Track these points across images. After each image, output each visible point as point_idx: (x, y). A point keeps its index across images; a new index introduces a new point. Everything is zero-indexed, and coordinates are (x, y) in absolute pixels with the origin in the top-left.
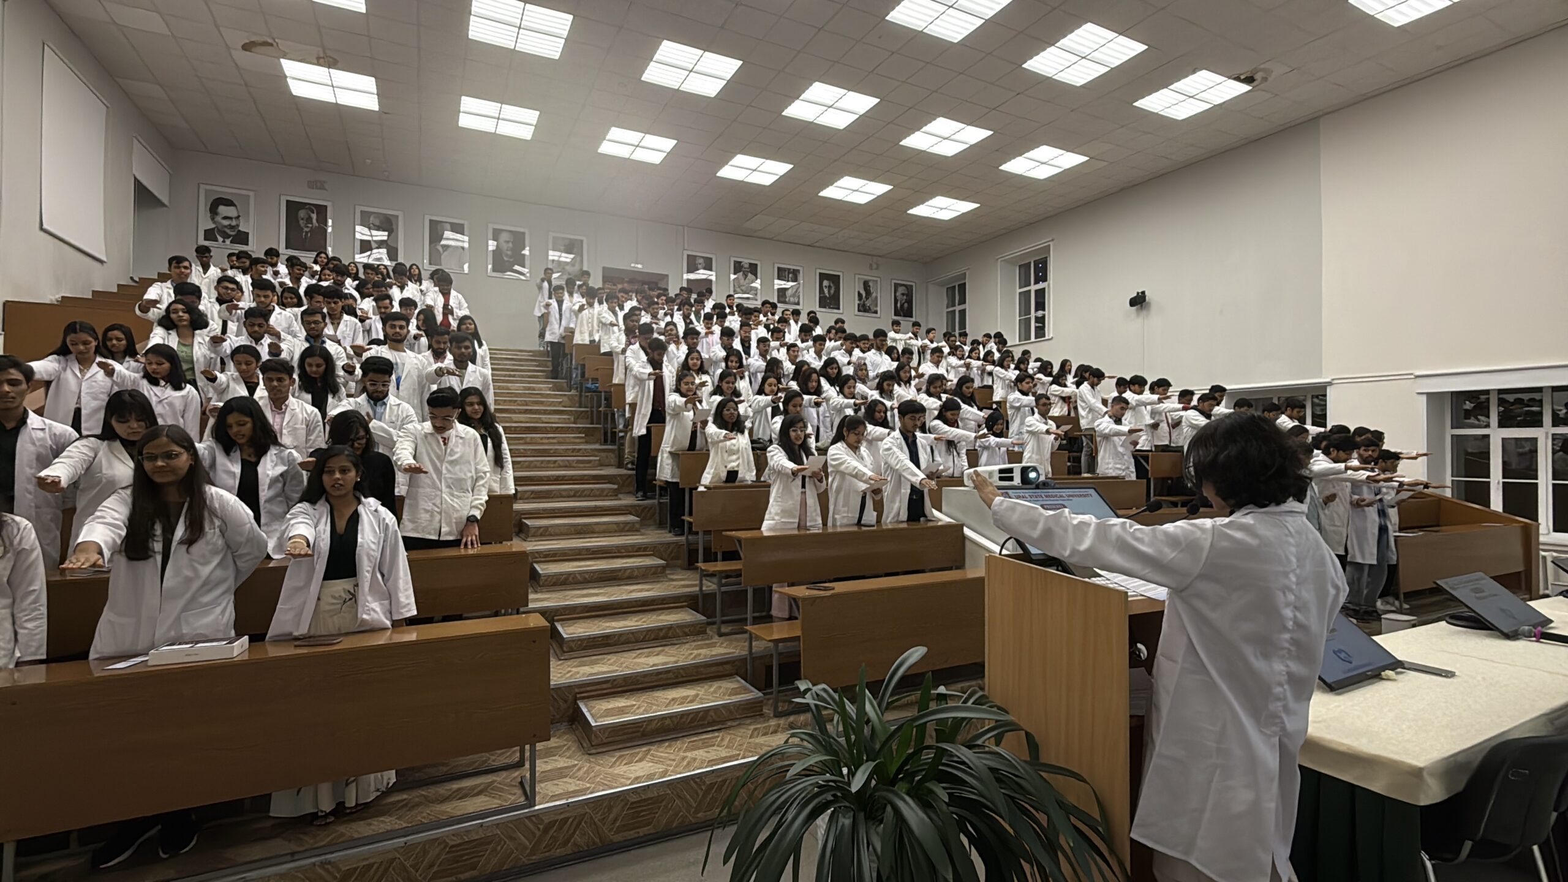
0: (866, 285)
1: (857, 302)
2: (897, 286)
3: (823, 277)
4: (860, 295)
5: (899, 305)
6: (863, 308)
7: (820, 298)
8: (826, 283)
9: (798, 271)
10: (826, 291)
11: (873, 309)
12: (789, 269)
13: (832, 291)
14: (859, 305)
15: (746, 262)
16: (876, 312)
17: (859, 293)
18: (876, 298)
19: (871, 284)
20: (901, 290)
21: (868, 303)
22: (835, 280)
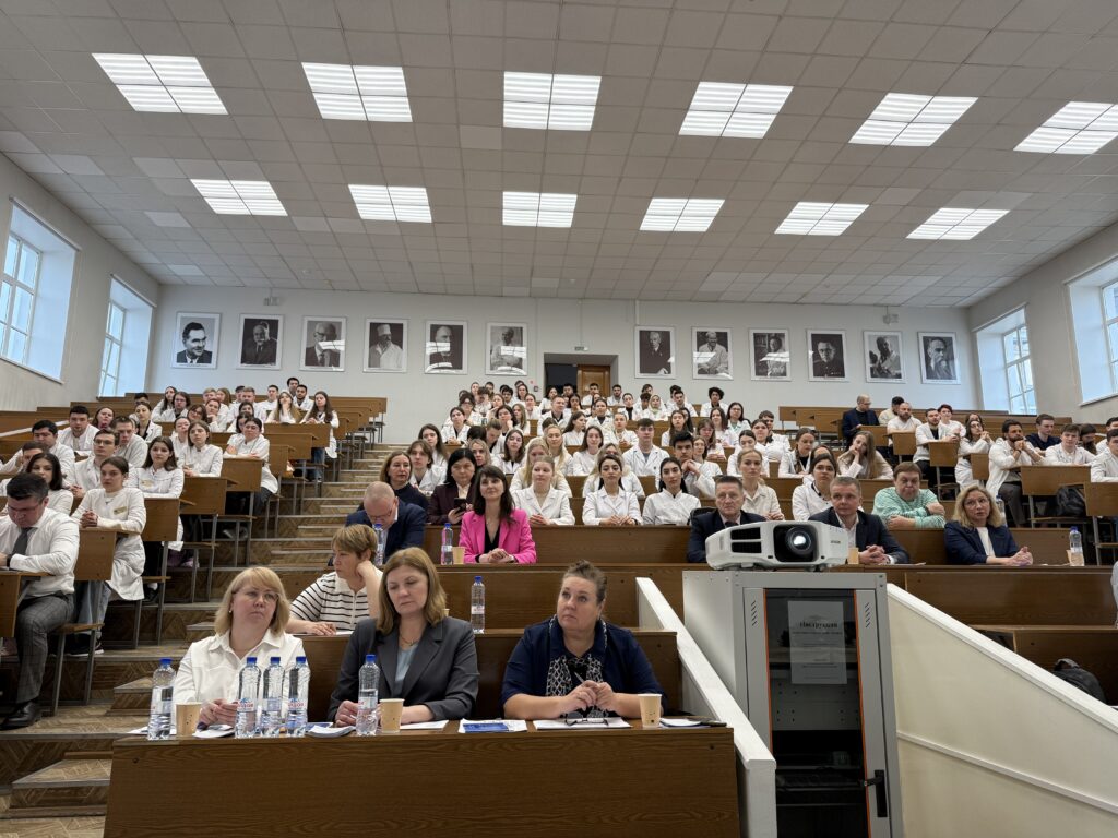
0: (881, 343)
1: (869, 365)
2: (927, 341)
3: (816, 339)
4: (873, 357)
5: (933, 365)
6: (879, 372)
7: (815, 365)
8: (821, 346)
9: (782, 335)
10: (823, 355)
11: (894, 372)
12: (769, 335)
13: (832, 355)
14: (872, 369)
15: (712, 331)
16: (899, 376)
17: (871, 354)
18: (898, 358)
19: (888, 341)
20: (934, 345)
21: (886, 365)
22: (835, 341)
